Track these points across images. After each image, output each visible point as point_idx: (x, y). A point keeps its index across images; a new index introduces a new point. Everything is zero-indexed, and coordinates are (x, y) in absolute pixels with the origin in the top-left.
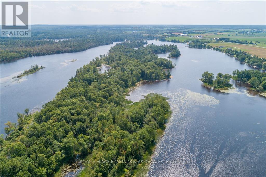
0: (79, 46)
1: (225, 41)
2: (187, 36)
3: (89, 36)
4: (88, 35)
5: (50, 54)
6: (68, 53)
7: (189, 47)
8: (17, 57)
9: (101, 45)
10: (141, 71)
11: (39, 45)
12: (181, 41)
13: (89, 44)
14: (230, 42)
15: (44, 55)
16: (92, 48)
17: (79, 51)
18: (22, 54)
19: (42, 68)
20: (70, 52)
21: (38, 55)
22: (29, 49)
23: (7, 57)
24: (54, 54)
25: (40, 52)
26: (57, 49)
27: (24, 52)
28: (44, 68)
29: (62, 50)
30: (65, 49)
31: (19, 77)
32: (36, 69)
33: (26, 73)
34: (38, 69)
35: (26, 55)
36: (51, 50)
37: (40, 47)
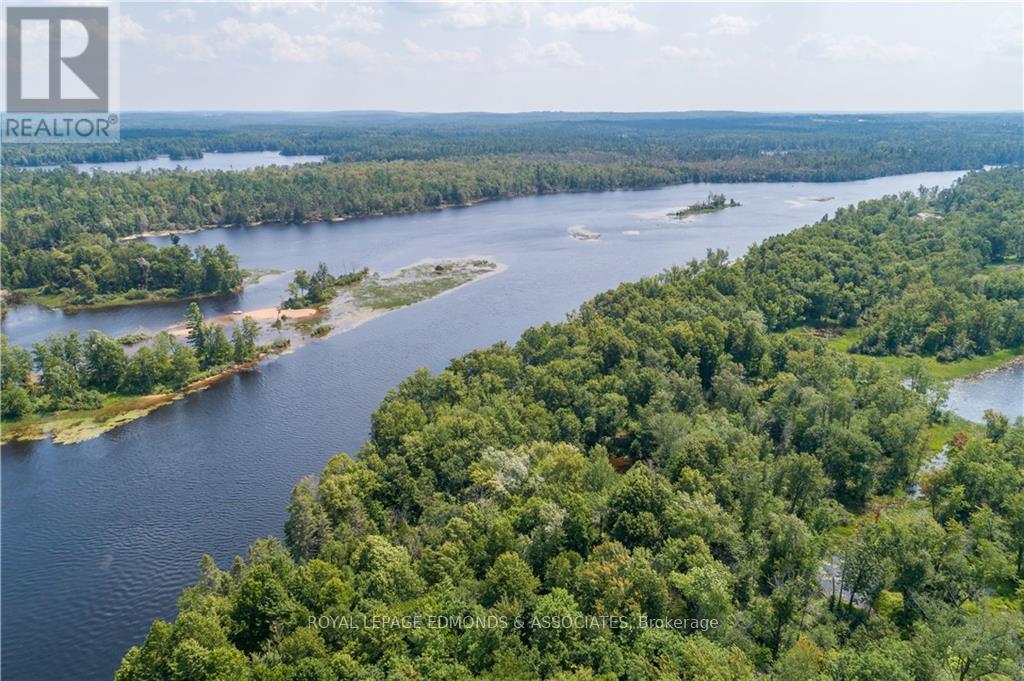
0: (846, 164)
5: (749, 182)
11: (716, 158)
13: (882, 163)
15: (734, 181)
18: (676, 173)
19: (733, 204)
21: (716, 179)
22: (691, 165)
23: (645, 178)
24: (761, 181)
25: (724, 174)
26: (773, 170)
27: (681, 170)
28: (739, 205)
29: (788, 174)
30: (797, 171)
31: (681, 214)
32: (718, 204)
33: (696, 210)
34: (724, 206)
35: (686, 178)
36: (754, 171)
37: (720, 163)
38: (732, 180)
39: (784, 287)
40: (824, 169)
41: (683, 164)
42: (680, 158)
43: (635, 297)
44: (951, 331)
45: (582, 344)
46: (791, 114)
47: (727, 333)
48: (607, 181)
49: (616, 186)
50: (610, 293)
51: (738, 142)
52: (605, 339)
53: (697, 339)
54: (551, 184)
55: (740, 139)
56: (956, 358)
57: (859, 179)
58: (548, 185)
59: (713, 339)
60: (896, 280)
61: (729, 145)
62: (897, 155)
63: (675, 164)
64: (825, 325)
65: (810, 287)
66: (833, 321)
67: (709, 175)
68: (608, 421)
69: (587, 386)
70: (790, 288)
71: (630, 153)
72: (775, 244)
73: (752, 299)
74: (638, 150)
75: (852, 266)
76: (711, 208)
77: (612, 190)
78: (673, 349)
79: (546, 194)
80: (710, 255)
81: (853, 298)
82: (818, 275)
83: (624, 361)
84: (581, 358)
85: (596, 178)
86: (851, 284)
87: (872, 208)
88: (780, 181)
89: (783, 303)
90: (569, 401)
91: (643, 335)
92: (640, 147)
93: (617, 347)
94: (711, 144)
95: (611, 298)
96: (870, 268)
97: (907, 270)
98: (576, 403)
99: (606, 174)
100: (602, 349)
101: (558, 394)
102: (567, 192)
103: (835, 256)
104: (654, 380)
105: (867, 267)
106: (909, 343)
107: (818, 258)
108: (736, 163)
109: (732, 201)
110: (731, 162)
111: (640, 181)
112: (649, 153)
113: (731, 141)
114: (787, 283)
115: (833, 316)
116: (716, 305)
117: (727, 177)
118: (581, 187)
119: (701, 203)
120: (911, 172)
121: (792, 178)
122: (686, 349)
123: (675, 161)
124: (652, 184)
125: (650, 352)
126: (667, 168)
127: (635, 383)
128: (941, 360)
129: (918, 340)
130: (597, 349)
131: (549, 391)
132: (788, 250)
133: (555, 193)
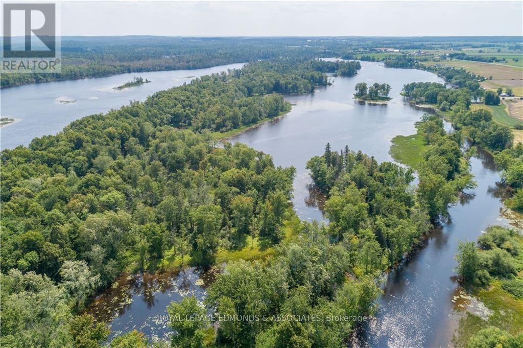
0: (200, 61)
1: (457, 58)
2: (399, 52)
3: (220, 51)
4: (219, 49)
5: (156, 71)
6: (184, 69)
7: (386, 67)
8: (111, 73)
9: (237, 63)
10: (274, 82)
11: (139, 60)
12: (378, 59)
13: (217, 60)
14: (465, 60)
15: (149, 71)
16: (221, 65)
17: (200, 68)
18: (118, 68)
19: (147, 82)
20: (186, 69)
21: (140, 70)
22: (125, 64)
23: (100, 71)
24: (162, 70)
25: (143, 68)
26: (167, 65)
27: (120, 66)
28: (150, 82)
29: (175, 66)
30: (179, 65)
31: (120, 88)
32: (139, 82)
33: (128, 85)
34: (143, 83)
35: (124, 71)
36: (158, 65)
37: (141, 62)
38: (148, 70)
39: (161, 112)
40: (191, 63)
41: (122, 64)
42: (120, 60)
43: (89, 121)
44: (224, 121)
45: (63, 140)
46: (180, 37)
47: (132, 130)
48: (78, 74)
49: (85, 76)
50: (77, 121)
51: (152, 51)
52: (74, 136)
53: (118, 133)
54: (44, 77)
55: (153, 50)
56: (227, 131)
57: (207, 67)
58: (42, 78)
59: (126, 132)
60: (206, 105)
61: (147, 53)
62: (223, 56)
63: (118, 63)
64: (181, 126)
65: (172, 111)
66: (185, 124)
67: (135, 68)
68: (80, 169)
69: (67, 155)
70: (164, 112)
71: (92, 58)
72: (158, 95)
73: (146, 118)
74: (96, 57)
75: (190, 101)
76: (135, 84)
77: (82, 79)
78: (108, 138)
79: (41, 82)
80: (131, 103)
81: (190, 114)
82: (175, 105)
83: (84, 144)
84: (63, 145)
85: (71, 72)
86: (189, 108)
87: (206, 78)
88: (171, 70)
89: (161, 118)
90: (59, 162)
91: (93, 134)
92: (97, 55)
93: (80, 139)
94: (138, 53)
95: (78, 123)
96: (196, 101)
97: (210, 100)
98: (62, 163)
99: (77, 70)
100: (73, 141)
101: (53, 159)
102: (55, 81)
103: (182, 98)
104: (98, 149)
105: (195, 101)
106: (210, 128)
107: (176, 99)
108: (150, 62)
109: (146, 80)
110: (147, 62)
111: (98, 73)
112: (102, 58)
113: (148, 51)
114: (163, 110)
115: (185, 122)
116: (129, 121)
117: (145, 69)
118: (63, 78)
119: (130, 82)
120: (230, 64)
121: (177, 68)
122: (114, 138)
123: (117, 62)
124: (105, 74)
125: (97, 139)
126: (113, 66)
127: (90, 152)
128: (222, 132)
129: (213, 126)
130: (71, 141)
131: (48, 160)
132: (163, 96)
133: (47, 81)
